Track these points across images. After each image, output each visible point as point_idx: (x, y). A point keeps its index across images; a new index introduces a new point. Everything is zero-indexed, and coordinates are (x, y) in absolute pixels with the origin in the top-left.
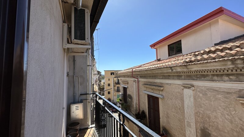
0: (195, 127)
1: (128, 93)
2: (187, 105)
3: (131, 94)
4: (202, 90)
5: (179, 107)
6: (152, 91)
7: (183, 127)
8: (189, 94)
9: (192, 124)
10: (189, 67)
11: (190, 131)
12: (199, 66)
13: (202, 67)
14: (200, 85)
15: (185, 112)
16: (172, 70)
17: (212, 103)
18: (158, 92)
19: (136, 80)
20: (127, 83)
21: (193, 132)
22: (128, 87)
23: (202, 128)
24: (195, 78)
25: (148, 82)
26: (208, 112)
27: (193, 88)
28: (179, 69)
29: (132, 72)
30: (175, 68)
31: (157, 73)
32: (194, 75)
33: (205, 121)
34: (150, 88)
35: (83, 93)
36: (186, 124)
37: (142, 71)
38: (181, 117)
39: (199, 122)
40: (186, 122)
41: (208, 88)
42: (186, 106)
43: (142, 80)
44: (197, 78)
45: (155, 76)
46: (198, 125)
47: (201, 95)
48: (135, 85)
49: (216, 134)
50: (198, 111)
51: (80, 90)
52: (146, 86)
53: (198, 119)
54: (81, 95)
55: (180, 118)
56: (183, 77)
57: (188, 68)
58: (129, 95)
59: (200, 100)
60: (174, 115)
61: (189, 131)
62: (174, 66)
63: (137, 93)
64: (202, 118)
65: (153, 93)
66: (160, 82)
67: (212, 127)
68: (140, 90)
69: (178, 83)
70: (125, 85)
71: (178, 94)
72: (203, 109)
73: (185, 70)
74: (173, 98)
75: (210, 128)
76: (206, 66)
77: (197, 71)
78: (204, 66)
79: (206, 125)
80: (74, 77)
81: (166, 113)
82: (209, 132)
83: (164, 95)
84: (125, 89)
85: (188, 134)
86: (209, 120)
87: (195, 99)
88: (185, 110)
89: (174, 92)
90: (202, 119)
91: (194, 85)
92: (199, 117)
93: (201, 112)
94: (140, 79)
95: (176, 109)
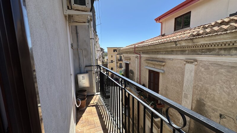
0: (191, 98)
1: (130, 68)
2: (187, 79)
3: (133, 70)
4: (205, 64)
5: (178, 81)
6: (154, 66)
7: (180, 98)
8: (191, 69)
9: (189, 96)
10: (195, 41)
12: (206, 39)
13: (209, 40)
14: (203, 60)
15: (184, 85)
16: (176, 45)
17: (213, 77)
18: (159, 68)
19: (139, 56)
20: (129, 59)
21: (188, 102)
22: (130, 63)
23: (199, 99)
24: (199, 53)
25: (150, 58)
26: (207, 86)
27: (196, 63)
28: (184, 44)
29: (135, 48)
30: (180, 42)
31: (160, 49)
32: (200, 50)
33: (202, 93)
34: (152, 64)
35: (88, 64)
36: (183, 96)
37: (145, 47)
38: (179, 90)
39: (196, 95)
40: (183, 94)
41: (211, 62)
42: (185, 80)
43: (144, 56)
44: (202, 52)
45: (157, 52)
46: (195, 96)
47: (203, 69)
48: (137, 61)
49: (210, 105)
50: (197, 85)
51: (84, 62)
52: (148, 61)
53: (195, 91)
54: (86, 66)
56: (187, 52)
57: (193, 42)
58: (131, 70)
59: (201, 74)
60: (173, 88)
61: (185, 102)
62: (179, 40)
63: (139, 69)
64: (200, 90)
65: (154, 68)
66: (163, 57)
67: (208, 98)
68: (142, 65)
69: (181, 58)
70: (127, 61)
71: (179, 69)
72: (202, 83)
73: (190, 44)
74: (173, 73)
75: (206, 100)
76: (215, 38)
77: (203, 45)
78: (213, 39)
79: (202, 97)
80: (78, 49)
81: (165, 86)
82: (205, 103)
83: (165, 70)
84: (127, 65)
85: (184, 104)
86: (206, 92)
87: (196, 73)
89: (175, 67)
90: (200, 92)
91: (198, 59)
92: (196, 89)
93: (200, 85)
94: (142, 55)
95: (175, 83)
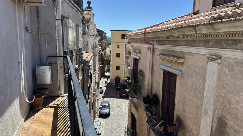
0: (212, 115)
1: (140, 67)
2: (209, 86)
3: (143, 70)
4: (230, 63)
5: (199, 89)
6: (170, 65)
7: (200, 115)
8: (213, 70)
9: (209, 111)
10: (216, 26)
11: (206, 120)
12: (227, 25)
13: (231, 27)
14: (228, 56)
15: (205, 95)
16: (196, 31)
17: (237, 83)
18: (176, 67)
19: (151, 46)
20: (138, 51)
21: (208, 122)
22: (140, 58)
23: (220, 116)
24: (225, 45)
25: (167, 50)
26: (231, 95)
27: (219, 61)
29: (145, 33)
31: (178, 36)
32: (225, 40)
33: (224, 107)
34: (168, 60)
36: (203, 112)
39: (217, 109)
40: (203, 109)
41: (237, 60)
42: (206, 87)
43: (159, 47)
44: (228, 44)
45: (175, 41)
46: (216, 112)
47: (227, 71)
48: (149, 55)
49: (232, 124)
50: (219, 94)
51: (47, 51)
52: (164, 57)
53: (217, 104)
54: (49, 57)
55: (198, 104)
56: (211, 43)
58: (141, 71)
59: (224, 78)
60: (191, 100)
61: (204, 121)
63: (151, 68)
64: (222, 103)
65: (170, 67)
66: (182, 51)
67: (231, 114)
68: (155, 63)
69: (203, 53)
70: (136, 56)
71: (201, 69)
72: (225, 91)
74: (193, 76)
75: (228, 117)
77: (226, 34)
79: (224, 113)
80: (38, 34)
81: (183, 97)
82: (226, 121)
83: (184, 71)
84: (136, 61)
85: (203, 124)
86: (229, 106)
87: (219, 77)
88: (205, 92)
89: (196, 66)
90: (222, 105)
91: (222, 55)
92: (219, 101)
93: (223, 95)
94: (157, 46)
95: (195, 92)
